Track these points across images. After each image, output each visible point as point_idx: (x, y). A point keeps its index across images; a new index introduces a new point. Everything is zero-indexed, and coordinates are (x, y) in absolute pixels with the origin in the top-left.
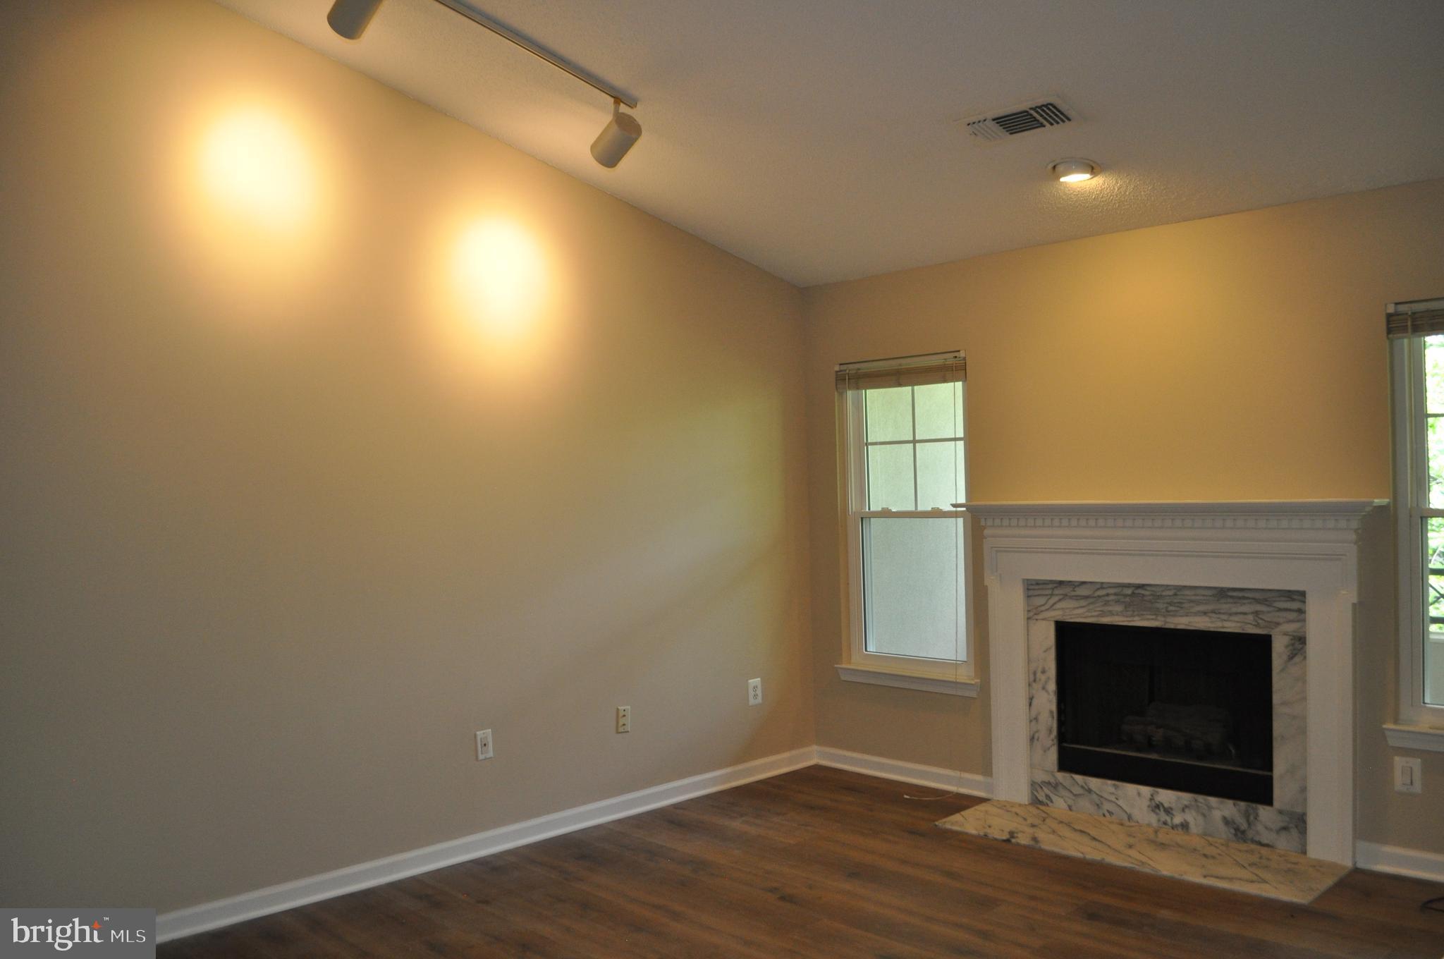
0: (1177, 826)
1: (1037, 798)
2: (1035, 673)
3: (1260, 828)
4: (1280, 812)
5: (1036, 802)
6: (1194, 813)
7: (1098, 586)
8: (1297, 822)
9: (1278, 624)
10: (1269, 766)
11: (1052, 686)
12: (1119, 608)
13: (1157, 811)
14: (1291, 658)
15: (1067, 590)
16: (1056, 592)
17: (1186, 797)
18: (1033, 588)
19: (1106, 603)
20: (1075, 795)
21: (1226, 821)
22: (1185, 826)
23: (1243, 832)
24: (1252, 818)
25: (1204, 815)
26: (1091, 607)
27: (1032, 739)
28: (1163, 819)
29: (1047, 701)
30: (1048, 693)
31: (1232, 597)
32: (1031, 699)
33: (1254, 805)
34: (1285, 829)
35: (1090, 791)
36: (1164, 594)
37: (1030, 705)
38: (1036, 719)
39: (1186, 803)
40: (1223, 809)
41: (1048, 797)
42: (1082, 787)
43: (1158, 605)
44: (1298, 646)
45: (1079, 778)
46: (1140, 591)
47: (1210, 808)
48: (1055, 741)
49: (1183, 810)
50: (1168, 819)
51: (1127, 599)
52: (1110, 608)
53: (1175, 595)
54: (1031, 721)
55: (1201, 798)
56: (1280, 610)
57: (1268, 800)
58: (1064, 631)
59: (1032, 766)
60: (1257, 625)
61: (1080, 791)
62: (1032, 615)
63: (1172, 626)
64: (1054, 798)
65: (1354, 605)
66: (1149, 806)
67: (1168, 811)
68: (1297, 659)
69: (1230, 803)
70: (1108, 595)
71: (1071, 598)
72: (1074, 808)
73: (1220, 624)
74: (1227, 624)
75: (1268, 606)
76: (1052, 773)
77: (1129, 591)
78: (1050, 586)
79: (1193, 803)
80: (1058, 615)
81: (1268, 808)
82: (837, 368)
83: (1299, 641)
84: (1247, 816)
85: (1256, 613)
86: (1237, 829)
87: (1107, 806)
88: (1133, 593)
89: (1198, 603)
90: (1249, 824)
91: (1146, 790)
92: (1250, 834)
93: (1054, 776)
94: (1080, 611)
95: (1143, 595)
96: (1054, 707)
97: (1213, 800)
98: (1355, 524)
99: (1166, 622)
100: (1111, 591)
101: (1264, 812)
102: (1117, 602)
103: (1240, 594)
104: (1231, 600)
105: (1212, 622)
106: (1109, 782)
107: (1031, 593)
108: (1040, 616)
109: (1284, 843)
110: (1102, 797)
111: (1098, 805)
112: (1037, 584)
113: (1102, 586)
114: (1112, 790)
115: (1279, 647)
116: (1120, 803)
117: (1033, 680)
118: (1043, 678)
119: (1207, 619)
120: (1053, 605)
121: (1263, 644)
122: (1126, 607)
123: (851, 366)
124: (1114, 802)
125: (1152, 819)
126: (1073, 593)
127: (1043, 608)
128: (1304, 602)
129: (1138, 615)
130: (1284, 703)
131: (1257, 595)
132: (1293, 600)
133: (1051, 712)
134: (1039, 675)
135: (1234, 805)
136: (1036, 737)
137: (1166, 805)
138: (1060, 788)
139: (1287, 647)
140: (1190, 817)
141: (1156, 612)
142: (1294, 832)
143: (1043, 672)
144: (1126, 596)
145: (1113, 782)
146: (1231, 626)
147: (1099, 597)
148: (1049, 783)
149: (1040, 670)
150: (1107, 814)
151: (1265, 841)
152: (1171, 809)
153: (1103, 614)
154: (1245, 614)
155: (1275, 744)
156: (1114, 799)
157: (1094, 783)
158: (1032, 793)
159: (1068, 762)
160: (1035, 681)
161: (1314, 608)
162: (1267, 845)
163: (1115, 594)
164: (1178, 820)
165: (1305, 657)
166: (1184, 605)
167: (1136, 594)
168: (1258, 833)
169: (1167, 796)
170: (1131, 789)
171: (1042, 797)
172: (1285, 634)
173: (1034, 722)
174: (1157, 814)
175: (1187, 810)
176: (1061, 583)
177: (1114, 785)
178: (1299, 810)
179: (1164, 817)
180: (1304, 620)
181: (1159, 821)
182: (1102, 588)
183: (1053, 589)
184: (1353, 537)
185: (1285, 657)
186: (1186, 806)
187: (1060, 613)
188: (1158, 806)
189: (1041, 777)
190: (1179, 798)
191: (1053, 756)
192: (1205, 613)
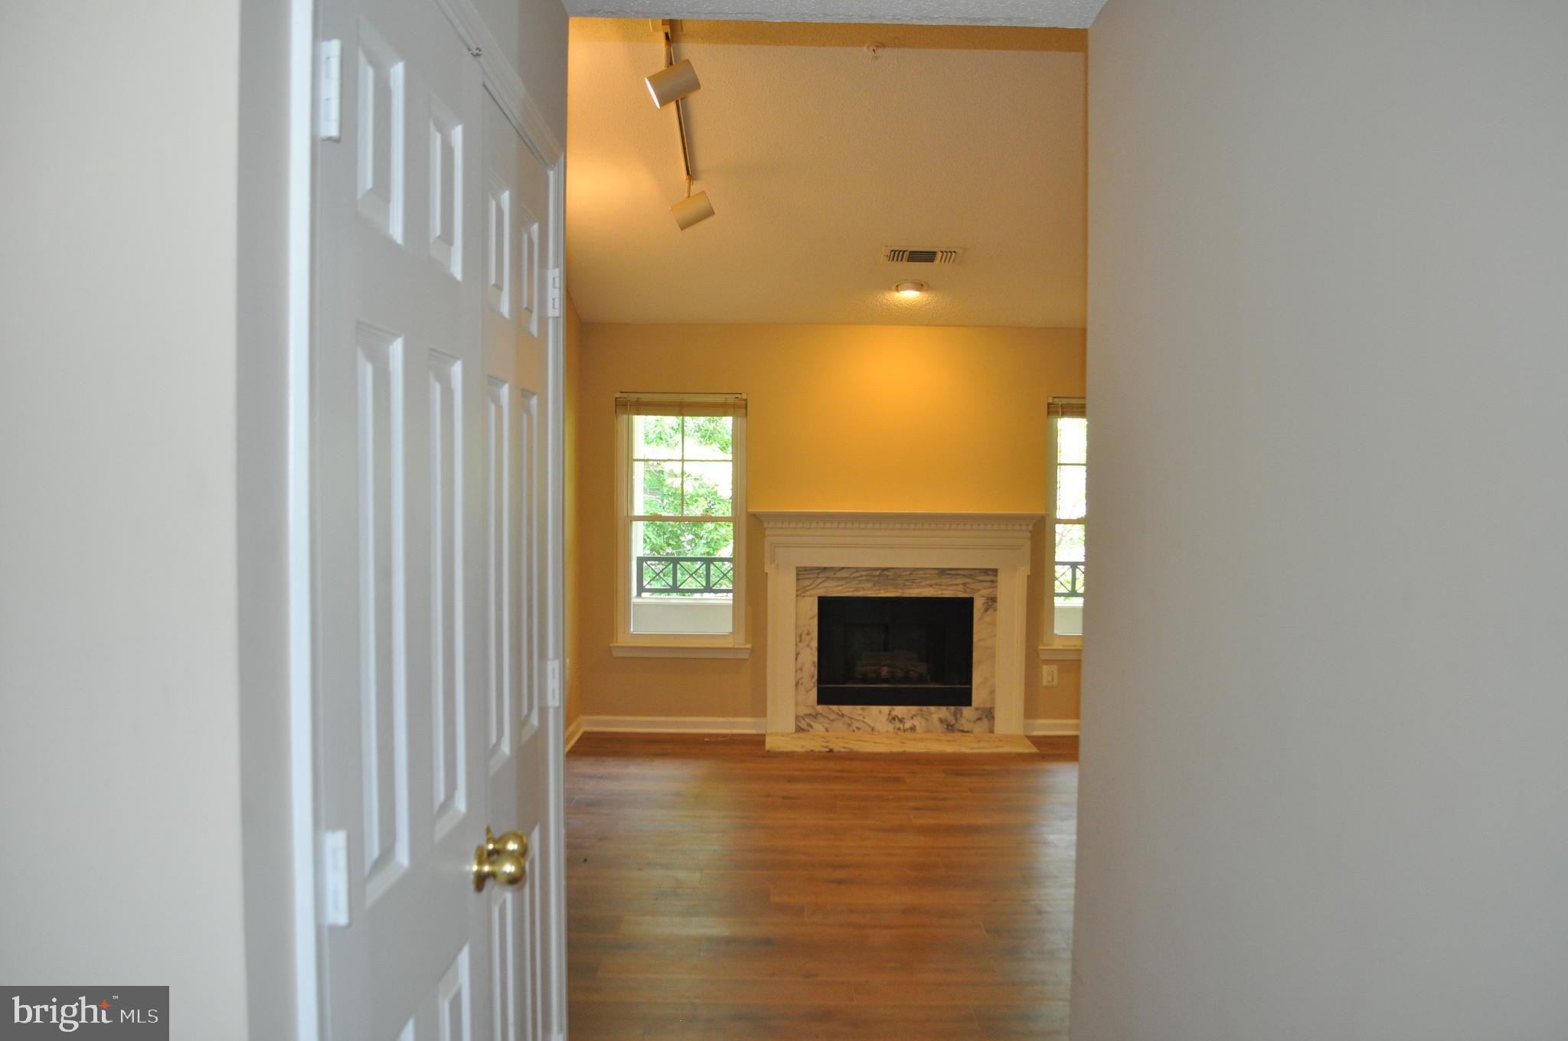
0: (908, 729)
1: (799, 726)
2: (801, 636)
3: (963, 721)
4: (977, 709)
5: (799, 729)
6: (919, 718)
7: (855, 570)
8: (989, 714)
9: (978, 590)
10: (970, 681)
11: (815, 644)
12: (869, 585)
13: (893, 721)
14: (986, 610)
15: (830, 574)
16: (821, 575)
17: (914, 709)
18: (802, 573)
19: (860, 582)
20: (832, 720)
21: (941, 721)
22: (913, 729)
23: (952, 726)
24: (958, 716)
25: (926, 719)
26: (848, 585)
27: (797, 684)
28: (897, 726)
29: (810, 656)
30: (812, 649)
31: (949, 574)
32: (797, 655)
33: (960, 708)
34: (979, 719)
35: (843, 716)
36: (903, 574)
37: (796, 659)
38: (801, 669)
39: (914, 713)
40: (939, 713)
41: (809, 725)
42: (837, 713)
43: (897, 582)
44: (990, 603)
45: (834, 708)
46: (886, 573)
47: (930, 713)
48: (816, 684)
49: (912, 718)
50: (902, 726)
51: (876, 579)
52: (863, 585)
53: (911, 574)
54: (796, 671)
55: (924, 708)
56: (980, 581)
57: (969, 703)
58: (825, 604)
59: (797, 704)
60: (965, 592)
61: (836, 717)
62: (800, 593)
63: (907, 596)
64: (814, 724)
65: (1028, 576)
66: (887, 719)
67: (901, 720)
68: (991, 610)
69: (944, 708)
70: (861, 576)
71: (833, 579)
72: (830, 730)
73: (940, 592)
74: (944, 592)
75: (973, 579)
76: (813, 707)
77: (877, 573)
78: (817, 571)
79: (920, 713)
80: (822, 592)
81: (968, 708)
82: (618, 395)
83: (992, 600)
84: (955, 715)
85: (965, 584)
86: (948, 725)
87: (857, 724)
88: (880, 574)
89: (925, 579)
90: (956, 719)
91: (885, 709)
92: (956, 727)
93: (815, 709)
94: (839, 588)
95: (888, 576)
96: (816, 659)
97: (932, 708)
98: (1031, 527)
99: (903, 593)
100: (864, 573)
101: (966, 711)
102: (868, 581)
103: (953, 572)
104: (949, 576)
105: (935, 591)
106: (859, 707)
107: (800, 577)
108: (808, 593)
109: (979, 728)
110: (852, 718)
111: (849, 725)
112: (806, 570)
113: (857, 569)
114: (860, 712)
115: (978, 605)
116: (866, 720)
117: (800, 638)
118: (808, 638)
119: (931, 589)
120: (818, 585)
121: (968, 603)
122: (874, 584)
123: (632, 395)
124: (863, 721)
125: (890, 727)
126: (834, 576)
127: (810, 587)
128: (996, 576)
129: (884, 589)
130: (980, 641)
131: (966, 572)
132: (988, 575)
133: (814, 663)
134: (804, 637)
135: (947, 709)
136: (800, 682)
137: (900, 717)
138: (819, 716)
139: (983, 604)
140: (916, 722)
141: (896, 587)
142: (985, 721)
143: (808, 634)
144: (875, 576)
145: (862, 707)
146: (948, 593)
147: (854, 578)
148: (810, 715)
149: (806, 632)
150: (856, 730)
151: (966, 729)
152: (904, 718)
153: (857, 589)
154: (957, 585)
155: (974, 666)
156: (861, 718)
157: (846, 709)
158: (796, 724)
159: (824, 698)
160: (801, 641)
161: (1002, 579)
162: (968, 732)
163: (866, 576)
164: (908, 725)
165: (996, 610)
166: (917, 581)
167: (883, 574)
168: (962, 725)
169: (900, 710)
170: (874, 709)
171: (803, 725)
172: (983, 597)
173: (799, 672)
174: (893, 724)
175: (915, 718)
176: (825, 569)
177: (862, 709)
178: (988, 706)
179: (898, 724)
180: (996, 587)
181: (894, 728)
182: (857, 571)
183: (818, 574)
184: (1029, 535)
185: (982, 611)
186: (915, 715)
187: (824, 590)
188: (894, 719)
189: (803, 711)
190: (909, 710)
191: (813, 695)
192: (931, 586)
